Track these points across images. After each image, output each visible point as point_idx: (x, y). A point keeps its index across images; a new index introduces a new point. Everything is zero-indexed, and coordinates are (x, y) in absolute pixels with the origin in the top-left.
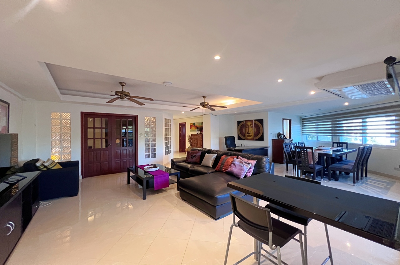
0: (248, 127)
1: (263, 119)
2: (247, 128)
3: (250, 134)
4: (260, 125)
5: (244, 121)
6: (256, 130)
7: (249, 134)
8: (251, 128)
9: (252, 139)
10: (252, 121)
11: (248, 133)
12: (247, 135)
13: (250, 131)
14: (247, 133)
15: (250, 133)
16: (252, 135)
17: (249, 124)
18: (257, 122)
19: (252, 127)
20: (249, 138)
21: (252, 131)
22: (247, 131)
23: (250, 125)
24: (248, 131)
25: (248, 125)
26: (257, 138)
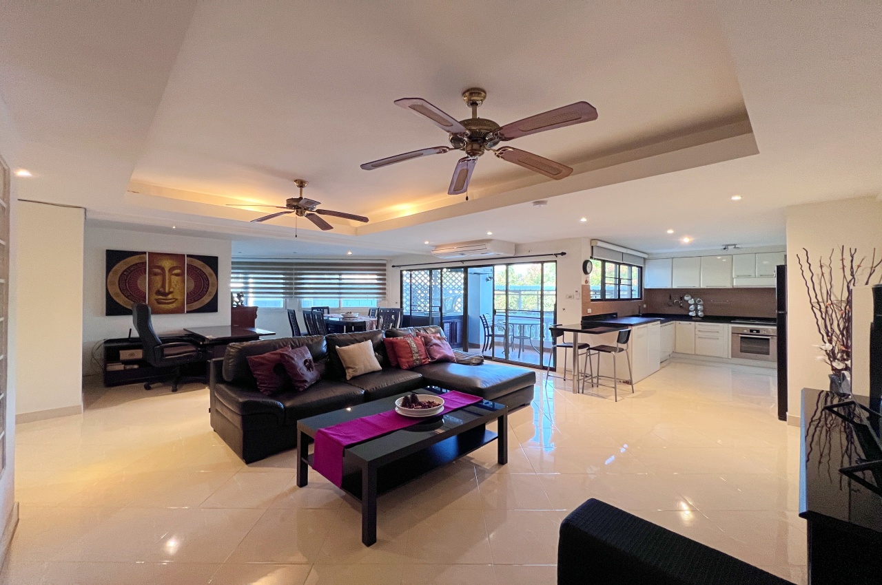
0: (163, 274)
1: (216, 258)
2: (158, 278)
3: (170, 296)
4: (208, 270)
5: (145, 253)
6: (192, 285)
7: (166, 294)
8: (175, 279)
9: (179, 311)
10: (179, 257)
11: (158, 293)
12: (157, 300)
13: (170, 287)
14: (155, 290)
15: (170, 293)
16: (179, 297)
17: (167, 264)
18: (198, 263)
19: (177, 275)
20: (163, 306)
21: (179, 286)
22: (159, 285)
23: (171, 269)
24: (163, 286)
25: (163, 269)
26: (197, 305)
